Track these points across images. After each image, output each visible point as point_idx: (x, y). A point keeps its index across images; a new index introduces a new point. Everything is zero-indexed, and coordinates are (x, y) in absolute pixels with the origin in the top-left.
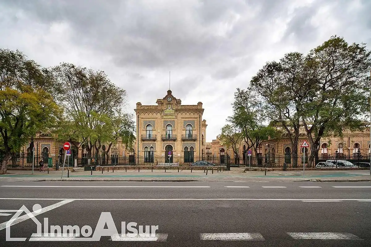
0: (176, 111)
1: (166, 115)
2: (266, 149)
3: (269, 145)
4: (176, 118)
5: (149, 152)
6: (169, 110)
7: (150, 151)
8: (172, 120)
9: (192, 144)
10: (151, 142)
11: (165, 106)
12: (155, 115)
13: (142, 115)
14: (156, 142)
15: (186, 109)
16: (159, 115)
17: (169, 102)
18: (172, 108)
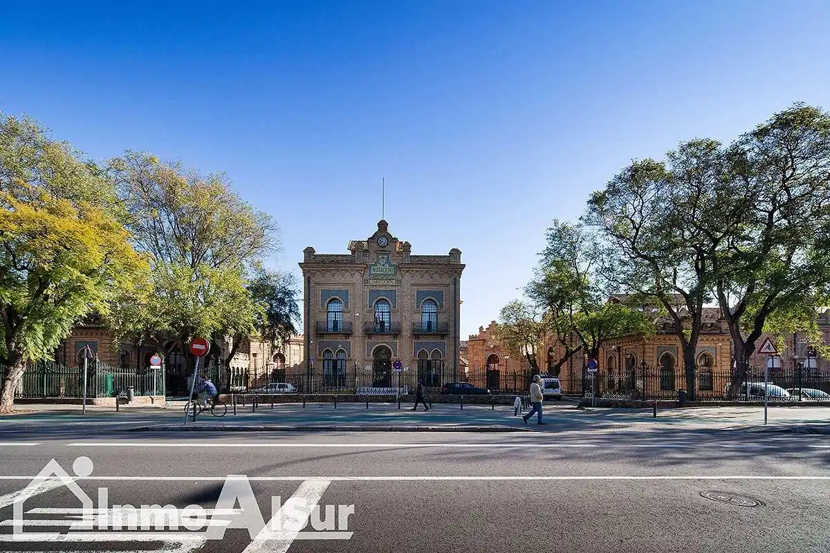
0: (398, 268)
1: (376, 277)
2: (611, 358)
3: (619, 348)
4: (399, 282)
5: (335, 362)
6: (382, 267)
7: (336, 360)
8: (391, 288)
9: (436, 344)
10: (340, 339)
11: (373, 256)
12: (347, 278)
13: (318, 278)
14: (350, 340)
15: (423, 264)
16: (357, 278)
17: (383, 247)
18: (388, 261)
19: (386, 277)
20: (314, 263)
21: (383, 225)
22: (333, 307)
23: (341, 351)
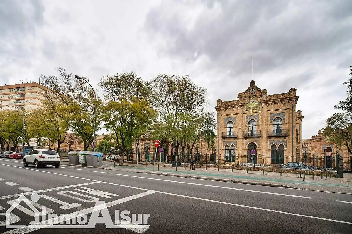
0: (261, 103)
1: (249, 109)
4: (261, 111)
5: (230, 151)
6: (252, 104)
7: (231, 150)
8: (256, 114)
9: (281, 141)
10: (232, 140)
11: (248, 99)
12: (236, 111)
13: (223, 112)
14: (237, 140)
15: (273, 99)
16: (240, 111)
17: (252, 94)
18: (255, 101)
19: (254, 108)
20: (221, 106)
21: (253, 83)
22: (230, 125)
23: (233, 146)
